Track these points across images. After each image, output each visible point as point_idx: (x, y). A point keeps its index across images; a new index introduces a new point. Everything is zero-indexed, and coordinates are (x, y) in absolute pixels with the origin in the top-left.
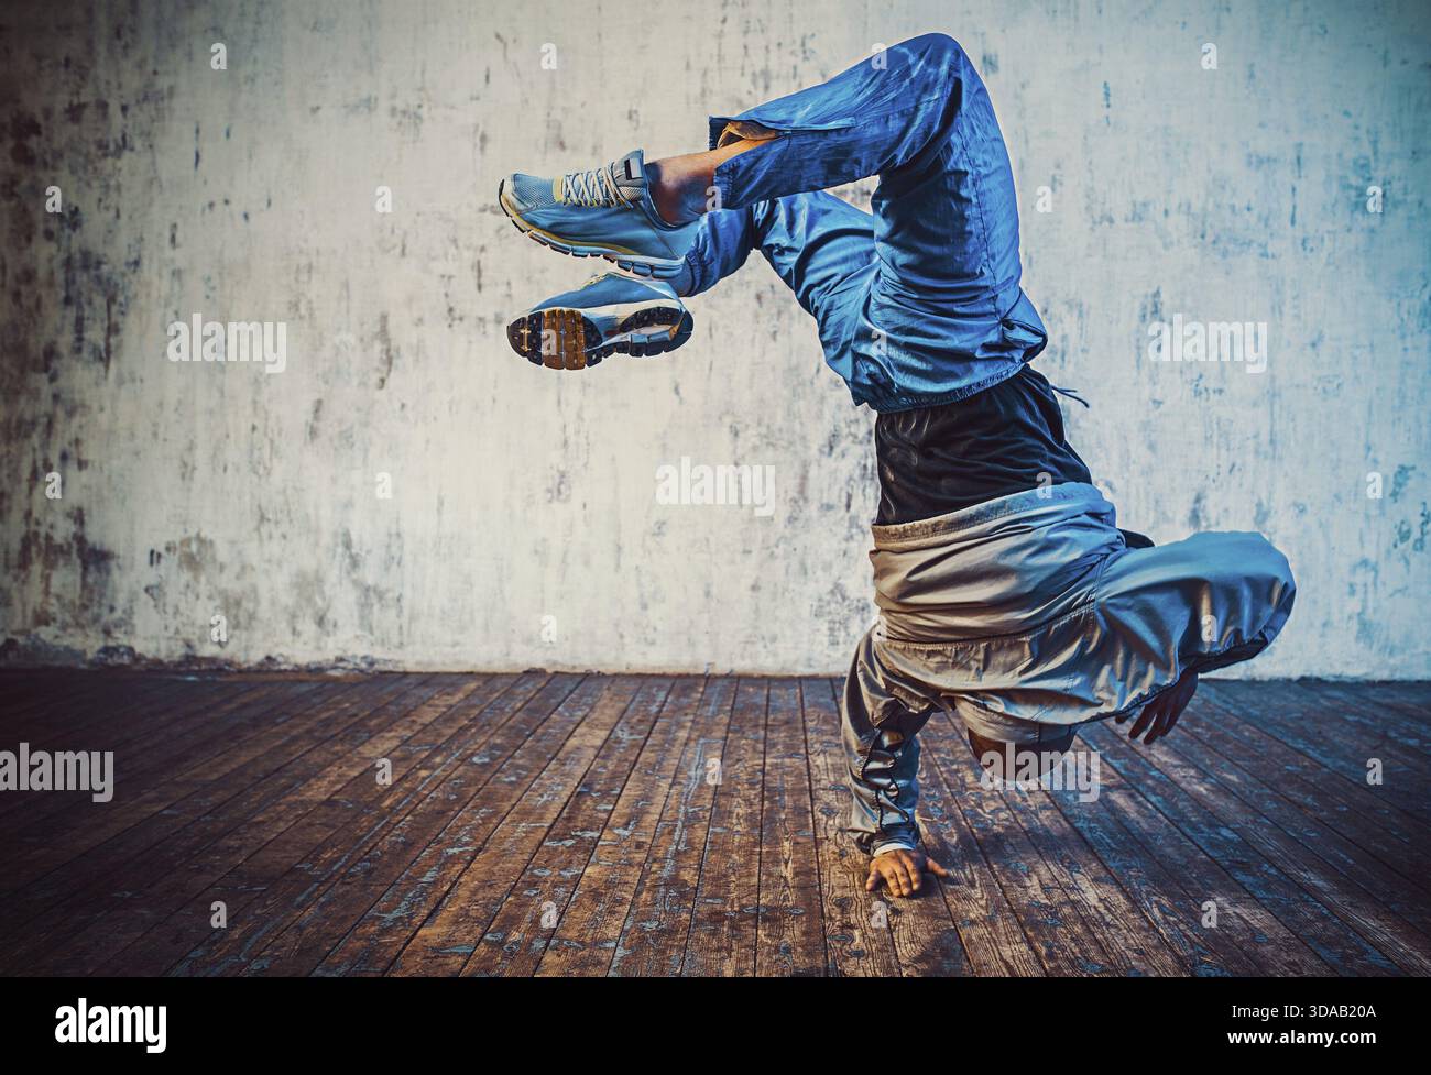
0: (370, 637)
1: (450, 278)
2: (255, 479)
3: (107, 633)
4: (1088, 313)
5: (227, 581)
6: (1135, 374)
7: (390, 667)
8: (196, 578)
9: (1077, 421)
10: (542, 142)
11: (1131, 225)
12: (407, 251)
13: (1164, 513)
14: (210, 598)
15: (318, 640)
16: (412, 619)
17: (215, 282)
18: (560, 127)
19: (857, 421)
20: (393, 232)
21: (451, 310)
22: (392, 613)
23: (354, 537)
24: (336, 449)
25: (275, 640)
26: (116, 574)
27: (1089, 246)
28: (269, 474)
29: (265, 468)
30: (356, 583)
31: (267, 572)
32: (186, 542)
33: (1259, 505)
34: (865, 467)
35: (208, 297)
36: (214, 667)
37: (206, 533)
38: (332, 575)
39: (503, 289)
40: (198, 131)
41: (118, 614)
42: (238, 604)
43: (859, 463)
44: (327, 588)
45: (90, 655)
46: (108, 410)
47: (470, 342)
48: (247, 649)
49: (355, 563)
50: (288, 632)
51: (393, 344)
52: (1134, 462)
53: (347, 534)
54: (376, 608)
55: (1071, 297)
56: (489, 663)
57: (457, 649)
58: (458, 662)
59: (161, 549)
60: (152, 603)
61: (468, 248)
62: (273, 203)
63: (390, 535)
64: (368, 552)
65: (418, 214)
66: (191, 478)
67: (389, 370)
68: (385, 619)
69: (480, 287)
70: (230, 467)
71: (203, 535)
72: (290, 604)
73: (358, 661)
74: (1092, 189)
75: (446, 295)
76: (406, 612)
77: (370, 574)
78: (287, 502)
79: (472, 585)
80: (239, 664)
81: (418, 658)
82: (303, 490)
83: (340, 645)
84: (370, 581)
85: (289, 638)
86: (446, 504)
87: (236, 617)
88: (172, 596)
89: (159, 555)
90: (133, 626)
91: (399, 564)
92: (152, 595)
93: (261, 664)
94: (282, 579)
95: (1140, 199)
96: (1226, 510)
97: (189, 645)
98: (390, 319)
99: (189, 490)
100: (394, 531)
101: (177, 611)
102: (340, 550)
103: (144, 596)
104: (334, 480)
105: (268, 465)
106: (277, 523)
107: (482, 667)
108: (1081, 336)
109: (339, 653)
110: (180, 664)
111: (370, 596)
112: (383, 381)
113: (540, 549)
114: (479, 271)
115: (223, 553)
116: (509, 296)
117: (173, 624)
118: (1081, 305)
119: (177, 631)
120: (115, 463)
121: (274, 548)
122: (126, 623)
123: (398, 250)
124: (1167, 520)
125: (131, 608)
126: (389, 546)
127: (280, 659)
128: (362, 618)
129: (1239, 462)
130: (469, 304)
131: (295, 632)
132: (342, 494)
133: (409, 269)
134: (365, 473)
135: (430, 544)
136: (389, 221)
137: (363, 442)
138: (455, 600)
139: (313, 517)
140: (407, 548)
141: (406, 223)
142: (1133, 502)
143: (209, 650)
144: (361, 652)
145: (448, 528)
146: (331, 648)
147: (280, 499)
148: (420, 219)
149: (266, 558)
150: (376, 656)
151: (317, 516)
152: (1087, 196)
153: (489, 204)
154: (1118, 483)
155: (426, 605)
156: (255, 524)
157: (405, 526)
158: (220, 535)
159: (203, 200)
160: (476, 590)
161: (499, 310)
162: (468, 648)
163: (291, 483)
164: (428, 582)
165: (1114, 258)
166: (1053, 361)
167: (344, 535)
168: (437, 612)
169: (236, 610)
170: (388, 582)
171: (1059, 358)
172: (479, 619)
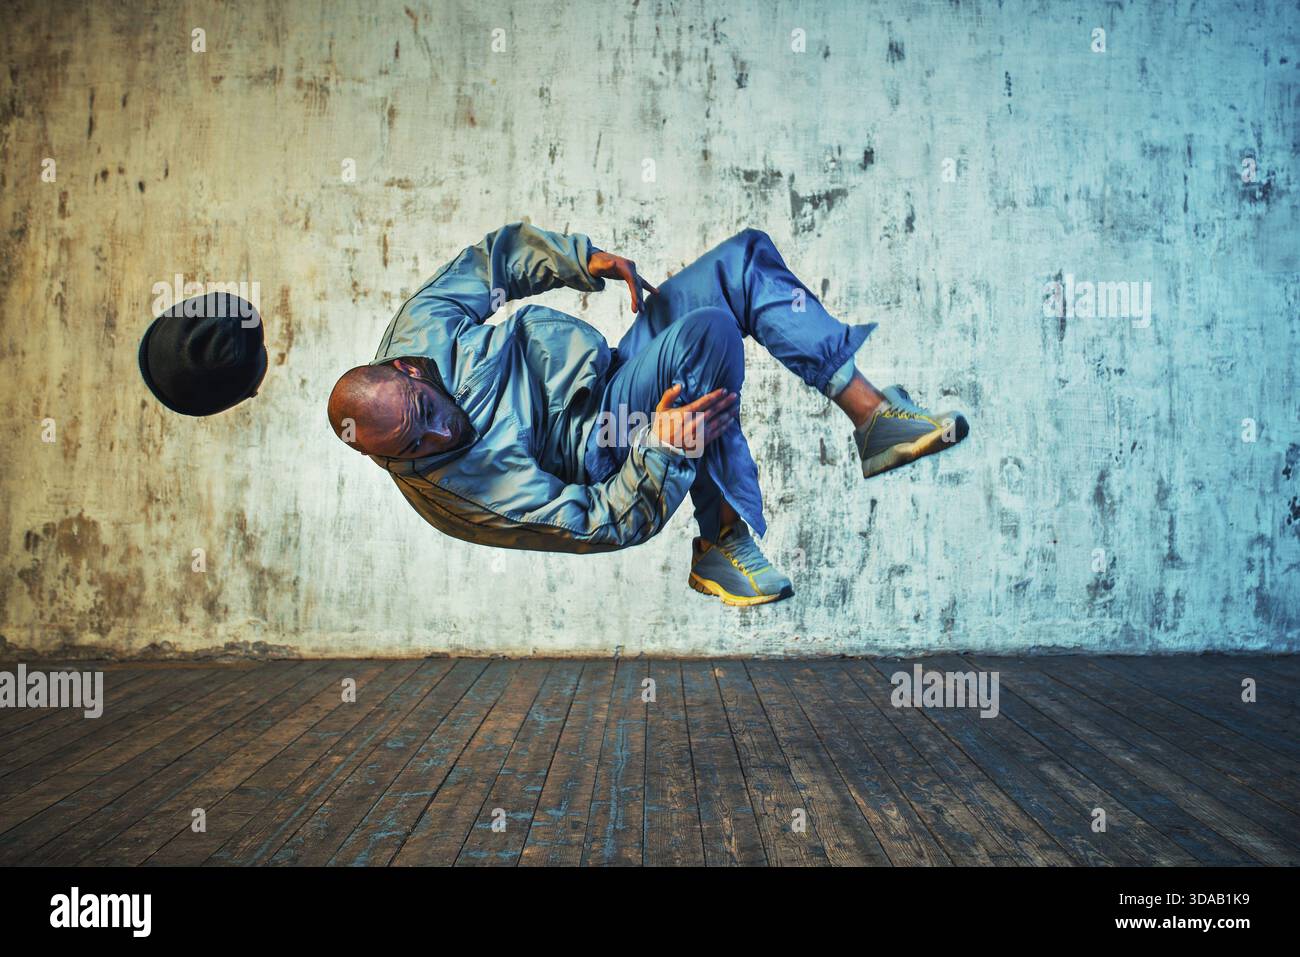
0: (264, 623)
1: (355, 251)
2: (144, 458)
4: (995, 293)
5: (110, 565)
6: (1041, 353)
7: (284, 654)
8: (76, 563)
9: (990, 398)
10: (452, 115)
11: (1032, 209)
12: (310, 224)
13: (1069, 491)
14: (91, 583)
15: (207, 626)
16: (309, 602)
17: (107, 252)
18: (470, 102)
19: (765, 400)
20: (296, 205)
21: (355, 284)
22: (288, 598)
23: (249, 517)
24: (231, 426)
25: (161, 627)
27: (993, 229)
28: (159, 452)
29: (155, 446)
30: (249, 566)
31: (154, 555)
32: (67, 523)
33: (1160, 482)
34: (772, 446)
35: (98, 268)
36: (93, 657)
37: (90, 513)
38: (225, 558)
39: (409, 264)
40: (92, 98)
42: (121, 588)
43: (766, 443)
44: (218, 572)
47: (375, 318)
48: (130, 636)
49: (249, 544)
50: (175, 618)
51: (295, 318)
52: (1042, 440)
53: (241, 515)
54: (270, 593)
55: (977, 278)
56: (390, 648)
57: (356, 634)
58: (358, 648)
59: (39, 531)
60: (27, 589)
61: (375, 223)
62: (170, 173)
63: (286, 515)
64: (264, 533)
65: (323, 187)
66: (74, 457)
67: (290, 346)
68: (280, 603)
69: (385, 262)
70: (117, 444)
71: (86, 515)
72: (178, 588)
73: (250, 648)
74: (996, 173)
75: (351, 270)
76: (303, 597)
77: (265, 558)
78: (177, 482)
79: (372, 568)
80: (121, 653)
81: (314, 644)
82: (195, 469)
83: (231, 631)
84: (265, 563)
85: (176, 625)
86: (346, 485)
87: (119, 603)
88: (49, 579)
89: (37, 537)
91: (296, 546)
92: (27, 580)
93: (144, 652)
94: (169, 563)
95: (1041, 183)
96: (1129, 488)
97: (66, 633)
98: (292, 293)
99: (72, 468)
100: (292, 512)
101: (54, 597)
102: (233, 532)
103: (18, 582)
104: (228, 459)
105: (158, 442)
106: (166, 503)
107: (382, 652)
108: (990, 315)
109: (230, 640)
110: (57, 653)
111: (263, 580)
112: (282, 356)
114: (385, 245)
115: (107, 535)
116: (416, 271)
117: (50, 610)
118: (988, 286)
119: (54, 619)
121: (163, 530)
123: (301, 223)
124: (1073, 497)
126: (285, 528)
127: (167, 647)
128: (255, 602)
129: (1140, 440)
130: (374, 278)
131: (183, 619)
132: (237, 473)
133: (312, 242)
134: (262, 451)
135: (329, 525)
136: (292, 193)
137: (260, 419)
138: (355, 583)
139: (205, 497)
140: (305, 529)
141: (310, 196)
142: (1040, 480)
143: (89, 638)
144: (253, 639)
145: (349, 508)
146: (222, 635)
147: (171, 478)
148: (325, 192)
149: (154, 540)
150: (269, 643)
151: (210, 496)
152: (991, 180)
153: (397, 178)
154: (1026, 461)
155: (324, 588)
156: (142, 504)
157: (303, 506)
158: (104, 516)
159: (96, 168)
160: (377, 572)
161: (405, 285)
162: (367, 633)
163: (182, 462)
164: (326, 564)
165: (1017, 241)
166: (965, 339)
167: (238, 515)
168: (335, 596)
169: (120, 596)
170: (282, 565)
171: (970, 336)
172: (380, 602)
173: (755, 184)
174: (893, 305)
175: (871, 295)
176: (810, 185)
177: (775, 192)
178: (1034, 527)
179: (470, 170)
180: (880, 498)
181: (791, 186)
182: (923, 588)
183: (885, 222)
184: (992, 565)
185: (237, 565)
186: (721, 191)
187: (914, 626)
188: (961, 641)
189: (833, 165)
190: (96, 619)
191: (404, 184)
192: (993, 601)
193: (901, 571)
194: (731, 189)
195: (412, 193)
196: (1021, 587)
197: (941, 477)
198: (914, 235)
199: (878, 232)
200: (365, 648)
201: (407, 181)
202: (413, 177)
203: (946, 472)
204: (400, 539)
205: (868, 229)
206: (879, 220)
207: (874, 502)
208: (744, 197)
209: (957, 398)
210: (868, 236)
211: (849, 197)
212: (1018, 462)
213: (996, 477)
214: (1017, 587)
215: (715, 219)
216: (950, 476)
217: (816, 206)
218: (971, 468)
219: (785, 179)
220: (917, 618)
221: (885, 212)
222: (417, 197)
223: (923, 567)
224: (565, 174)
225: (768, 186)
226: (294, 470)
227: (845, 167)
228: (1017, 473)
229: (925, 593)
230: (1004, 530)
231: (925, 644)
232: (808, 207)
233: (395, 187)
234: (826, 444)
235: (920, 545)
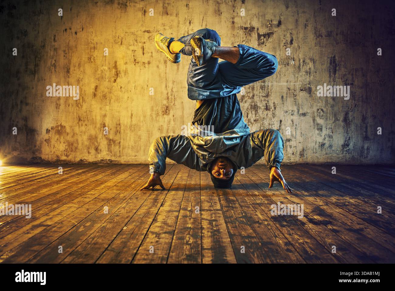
0: (111, 154)
1: (135, 51)
2: (78, 108)
3: (34, 153)
4: (316, 62)
5: (69, 138)
6: (329, 79)
7: (116, 163)
8: (60, 137)
9: (314, 92)
10: (162, 12)
11: (327, 38)
12: (122, 43)
13: (337, 118)
14: (64, 143)
15: (96, 155)
16: (123, 149)
17: (67, 52)
18: (167, 8)
19: (250, 92)
20: (119, 38)
21: (135, 60)
22: (117, 147)
23: (107, 125)
24: (101, 100)
25: (83, 155)
26: (36, 136)
27: (315, 43)
28: (82, 107)
29: (81, 105)
30: (107, 139)
31: (81, 135)
32: (57, 127)
33: (363, 116)
34: (252, 105)
35: (64, 56)
36: (65, 163)
37: (64, 124)
38: (100, 136)
39: (150, 54)
41: (37, 147)
42: (72, 144)
43: (250, 104)
44: (98, 140)
45: (28, 160)
46: (35, 88)
47: (141, 69)
48: (75, 157)
50: (87, 153)
51: (119, 69)
52: (329, 104)
54: (113, 146)
55: (311, 57)
56: (145, 161)
57: (136, 157)
58: (137, 161)
59: (50, 129)
60: (47, 144)
61: (140, 43)
62: (84, 29)
63: (117, 124)
64: (111, 129)
66: (59, 108)
67: (117, 77)
68: (115, 149)
69: (143, 54)
70: (70, 105)
71: (62, 124)
72: (88, 144)
73: (107, 161)
74: (316, 27)
75: (134, 56)
76: (121, 147)
77: (111, 136)
78: (87, 115)
79: (140, 139)
80: (72, 162)
81: (125, 160)
82: (92, 112)
83: (102, 156)
84: (111, 138)
85: (87, 154)
86: (133, 116)
87: (72, 148)
88: (53, 142)
89: (49, 130)
90: (41, 151)
91: (119, 133)
92: (47, 142)
93: (79, 162)
94: (85, 137)
95: (329, 30)
96: (354, 117)
97: (58, 156)
98: (118, 63)
99: (58, 111)
100: (118, 123)
101: (54, 147)
102: (102, 129)
103: (45, 143)
104: (101, 109)
105: (81, 104)
106: (84, 121)
107: (143, 162)
108: (314, 68)
109: (101, 159)
110: (55, 162)
111: (111, 142)
112: (115, 80)
113: (160, 128)
114: (143, 49)
115: (68, 130)
116: (152, 56)
117: (53, 150)
118: (314, 60)
119: (54, 153)
120: (36, 104)
121: (83, 128)
122: (39, 150)
123: (120, 43)
124: (338, 120)
125: (41, 146)
126: (116, 128)
127: (85, 161)
128: (109, 148)
129: (357, 104)
130: (140, 58)
131: (89, 153)
132: (103, 113)
133: (123, 48)
134: (110, 107)
135: (129, 127)
136: (117, 35)
137: (109, 98)
138: (136, 143)
139: (94, 119)
140: (122, 128)
141: (122, 35)
142: (328, 115)
143: (64, 158)
144: (108, 158)
145: (134, 122)
146: (100, 157)
147: (85, 114)
148: (126, 34)
149: (81, 131)
150: (112, 159)
151: (96, 119)
152: (315, 29)
153: (146, 30)
154: (325, 110)
155: (127, 145)
156: (77, 121)
157: (121, 122)
158: (67, 124)
159: (64, 28)
160: (142, 140)
161: (149, 60)
162: (139, 157)
163: (88, 110)
164: (128, 138)
165: (323, 47)
166: (307, 75)
167: (104, 124)
168: (130, 147)
169: (72, 146)
170: (117, 138)
171: (308, 74)
172: (142, 148)
173: (247, 31)
174: (286, 65)
175: (280, 62)
176: (262, 31)
177: (253, 33)
178: (327, 128)
179: (167, 28)
180: (283, 120)
181: (257, 31)
182: (295, 145)
183: (284, 42)
184: (315, 139)
185: (104, 138)
186: (238, 33)
187: (292, 156)
188: (305, 160)
189: (269, 25)
190: (66, 153)
191: (148, 32)
192: (315, 149)
193: (289, 140)
194: (240, 32)
195: (151, 34)
196: (323, 145)
197: (300, 114)
198: (293, 45)
199: (282, 44)
200: (139, 161)
201: (149, 31)
202: (151, 30)
203: (302, 112)
204: (148, 131)
205: (279, 43)
206: (282, 41)
207: (281, 121)
208: (244, 35)
209: (305, 92)
210: (279, 46)
211: (274, 35)
212: (322, 110)
213: (316, 114)
214: (321, 145)
215: (236, 41)
216: (303, 114)
217: (265, 37)
218: (308, 111)
219: (256, 29)
220: (293, 154)
221: (284, 39)
222: (152, 35)
223: (295, 139)
224: (193, 28)
225: (251, 31)
226: (119, 112)
227: (273, 26)
228: (322, 113)
229: (296, 147)
230: (318, 129)
231: (295, 161)
232: (262, 37)
233: (146, 33)
234: (268, 105)
235: (294, 133)
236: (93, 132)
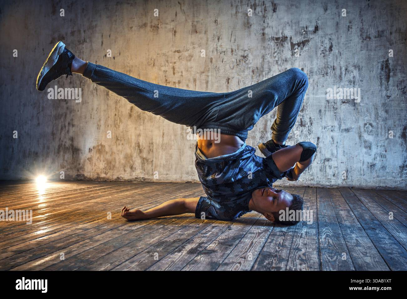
0: (144, 172)
1: (166, 71)
2: (116, 129)
3: (78, 170)
4: (362, 69)
5: (108, 157)
6: (380, 88)
7: (149, 181)
8: (100, 156)
10: (191, 31)
11: (377, 39)
12: (155, 65)
14: (104, 161)
15: (131, 173)
16: (155, 167)
18: (196, 26)
20: (151, 60)
21: (166, 80)
22: (150, 166)
23: (141, 144)
24: (136, 120)
25: (120, 173)
26: (81, 155)
27: (361, 47)
28: (119, 127)
30: (141, 157)
31: (118, 154)
32: (98, 146)
36: (104, 180)
37: (103, 143)
38: (135, 155)
39: (180, 74)
40: (102, 36)
41: (81, 165)
42: (111, 163)
44: (133, 158)
45: (74, 177)
46: (80, 111)
48: (113, 175)
49: (141, 151)
50: (123, 171)
52: (380, 117)
53: (139, 143)
54: (146, 164)
55: (355, 64)
56: (176, 180)
57: (167, 176)
58: (168, 179)
59: (92, 148)
60: (89, 163)
61: (171, 63)
62: (121, 54)
63: (150, 143)
64: (144, 148)
65: (158, 54)
66: (100, 129)
68: (148, 167)
69: (174, 73)
70: (109, 125)
71: (102, 144)
72: (124, 162)
73: (141, 179)
74: (363, 28)
75: (165, 76)
76: (154, 165)
77: (144, 155)
78: (123, 135)
79: (172, 157)
80: (110, 179)
81: (157, 178)
82: (127, 131)
83: (136, 174)
84: (145, 156)
86: (165, 135)
87: (110, 166)
88: (94, 160)
89: (91, 150)
90: (84, 169)
91: (152, 152)
92: (89, 160)
93: (116, 179)
94: (122, 156)
95: (380, 29)
97: (98, 174)
99: (99, 132)
100: (151, 142)
101: (95, 165)
102: (137, 148)
103: (87, 161)
104: (136, 128)
105: (119, 125)
106: (121, 140)
107: (174, 181)
108: (360, 76)
109: (136, 177)
110: (96, 179)
111: (145, 161)
113: (191, 146)
114: (174, 69)
115: (107, 149)
116: (182, 75)
117: (94, 168)
118: (359, 66)
119: (95, 170)
120: (81, 125)
121: (120, 147)
122: (82, 168)
123: (152, 65)
125: (84, 164)
126: (149, 147)
127: (121, 178)
128: (142, 167)
130: (171, 78)
131: (125, 171)
132: (138, 132)
133: (155, 69)
134: (144, 127)
135: (160, 146)
136: (150, 57)
137: (143, 118)
138: (167, 162)
139: (130, 139)
140: (154, 147)
141: (155, 57)
142: (379, 130)
143: (103, 175)
144: (142, 177)
145: (165, 141)
146: (134, 175)
147: (122, 134)
148: (158, 56)
149: (118, 150)
150: (146, 178)
151: (131, 138)
152: (361, 31)
153: (177, 50)
154: (374, 124)
155: (159, 163)
156: (115, 141)
157: (154, 141)
158: (107, 144)
159: (104, 55)
160: (173, 159)
161: (179, 79)
162: (170, 175)
163: (125, 130)
164: (160, 157)
165: (371, 50)
166: (351, 84)
167: (138, 143)
168: (162, 165)
169: (110, 165)
170: (149, 157)
171: (352, 84)
172: (174, 167)
173: (279, 41)
174: (325, 75)
175: (317, 72)
176: (296, 40)
177: (286, 43)
178: (377, 146)
179: (196, 46)
180: (321, 137)
181: (290, 41)
182: (336, 165)
183: (322, 49)
184: (361, 159)
185: (138, 157)
186: (269, 44)
187: (333, 178)
188: (350, 183)
189: (304, 33)
190: (105, 171)
191: (178, 52)
192: (362, 171)
193: (328, 160)
194: (271, 44)
195: (181, 54)
196: (372, 166)
197: (342, 130)
198: (332, 52)
199: (320, 52)
200: (170, 180)
201: (179, 51)
202: (181, 49)
203: (344, 128)
204: (179, 149)
205: (316, 51)
206: (320, 48)
207: (318, 138)
208: (276, 46)
209: (348, 104)
210: (316, 54)
211: (310, 42)
212: (371, 124)
213: (362, 130)
214: (371, 166)
215: (266, 53)
216: (345, 129)
217: (299, 46)
218: (353, 127)
219: (289, 39)
220: (334, 175)
221: (322, 46)
222: (182, 55)
223: (336, 159)
224: (222, 44)
225: (283, 41)
226: (152, 131)
227: (308, 33)
228: (371, 128)
229: (337, 167)
230: (366, 147)
231: (337, 183)
232: (296, 47)
233: (176, 53)
234: (303, 120)
235: (335, 152)
236: (129, 151)
